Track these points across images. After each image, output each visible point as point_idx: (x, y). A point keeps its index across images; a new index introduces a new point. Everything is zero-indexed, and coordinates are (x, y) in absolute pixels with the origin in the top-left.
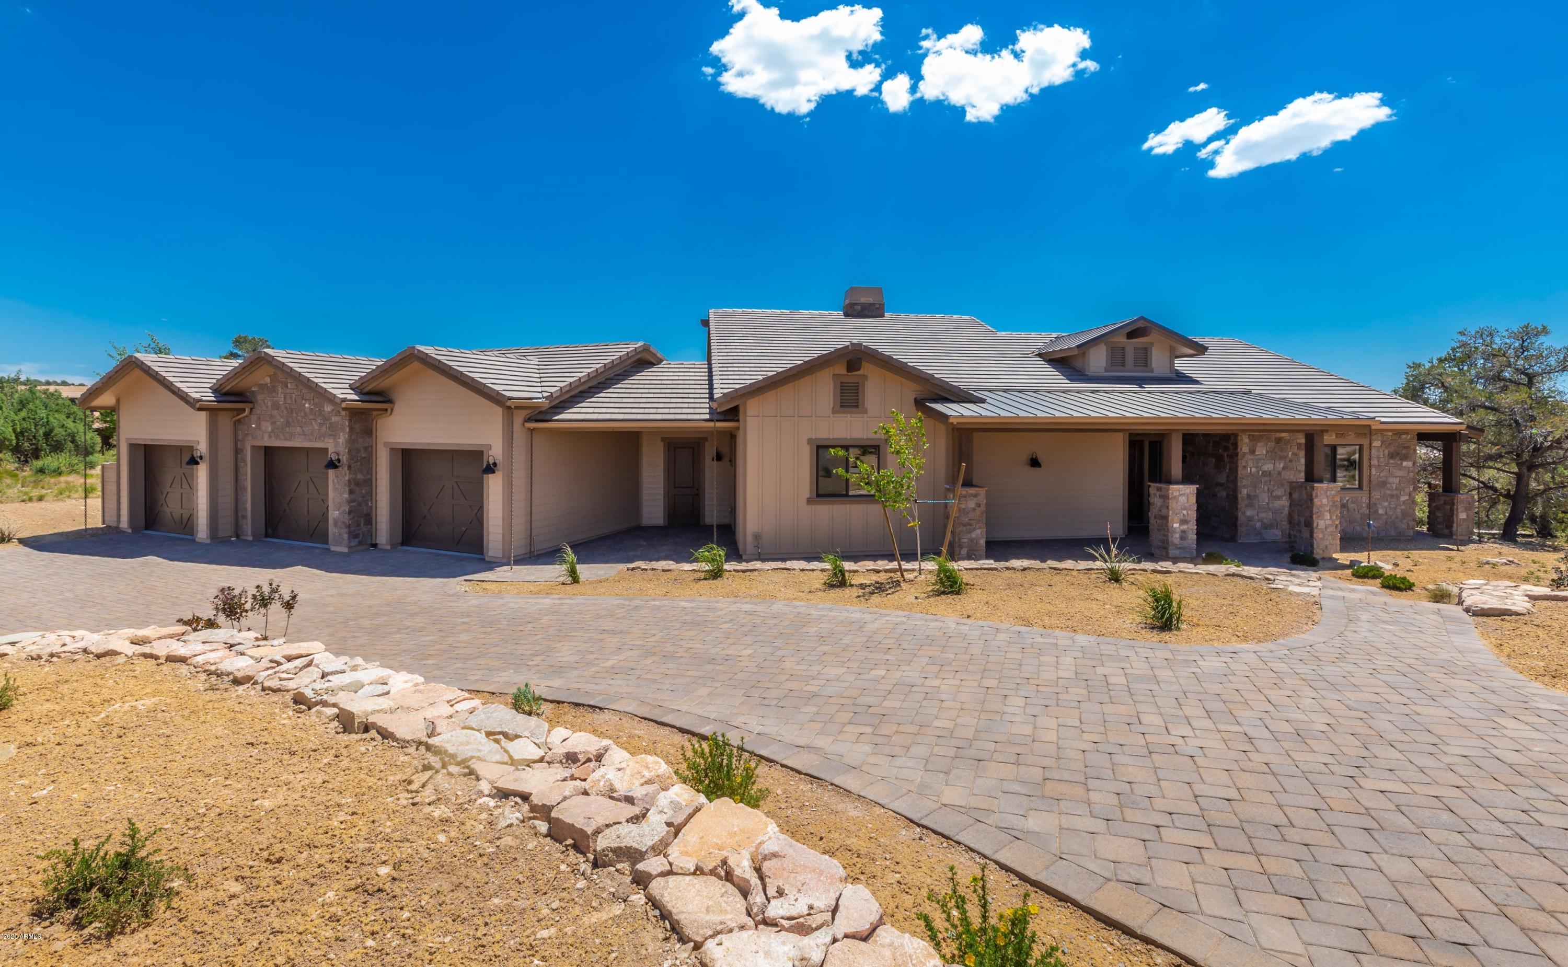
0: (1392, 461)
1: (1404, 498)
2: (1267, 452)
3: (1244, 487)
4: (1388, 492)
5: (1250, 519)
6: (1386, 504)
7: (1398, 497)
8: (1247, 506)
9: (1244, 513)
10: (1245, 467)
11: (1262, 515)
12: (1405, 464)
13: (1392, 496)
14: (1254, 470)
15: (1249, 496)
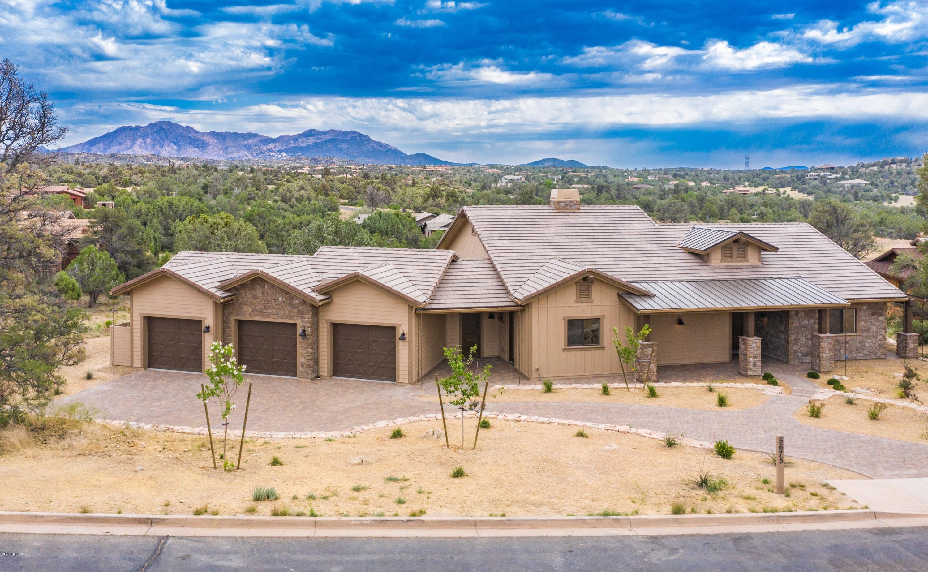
0: (873, 317)
1: (880, 337)
2: (805, 314)
3: (792, 334)
4: (871, 334)
5: (795, 351)
6: (870, 341)
7: (876, 337)
8: (794, 345)
9: (792, 349)
10: (793, 323)
11: (802, 349)
12: (880, 318)
13: (873, 336)
14: (797, 324)
15: (795, 339)
